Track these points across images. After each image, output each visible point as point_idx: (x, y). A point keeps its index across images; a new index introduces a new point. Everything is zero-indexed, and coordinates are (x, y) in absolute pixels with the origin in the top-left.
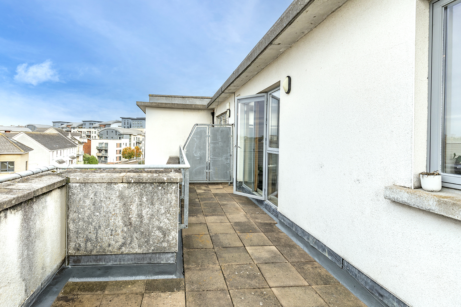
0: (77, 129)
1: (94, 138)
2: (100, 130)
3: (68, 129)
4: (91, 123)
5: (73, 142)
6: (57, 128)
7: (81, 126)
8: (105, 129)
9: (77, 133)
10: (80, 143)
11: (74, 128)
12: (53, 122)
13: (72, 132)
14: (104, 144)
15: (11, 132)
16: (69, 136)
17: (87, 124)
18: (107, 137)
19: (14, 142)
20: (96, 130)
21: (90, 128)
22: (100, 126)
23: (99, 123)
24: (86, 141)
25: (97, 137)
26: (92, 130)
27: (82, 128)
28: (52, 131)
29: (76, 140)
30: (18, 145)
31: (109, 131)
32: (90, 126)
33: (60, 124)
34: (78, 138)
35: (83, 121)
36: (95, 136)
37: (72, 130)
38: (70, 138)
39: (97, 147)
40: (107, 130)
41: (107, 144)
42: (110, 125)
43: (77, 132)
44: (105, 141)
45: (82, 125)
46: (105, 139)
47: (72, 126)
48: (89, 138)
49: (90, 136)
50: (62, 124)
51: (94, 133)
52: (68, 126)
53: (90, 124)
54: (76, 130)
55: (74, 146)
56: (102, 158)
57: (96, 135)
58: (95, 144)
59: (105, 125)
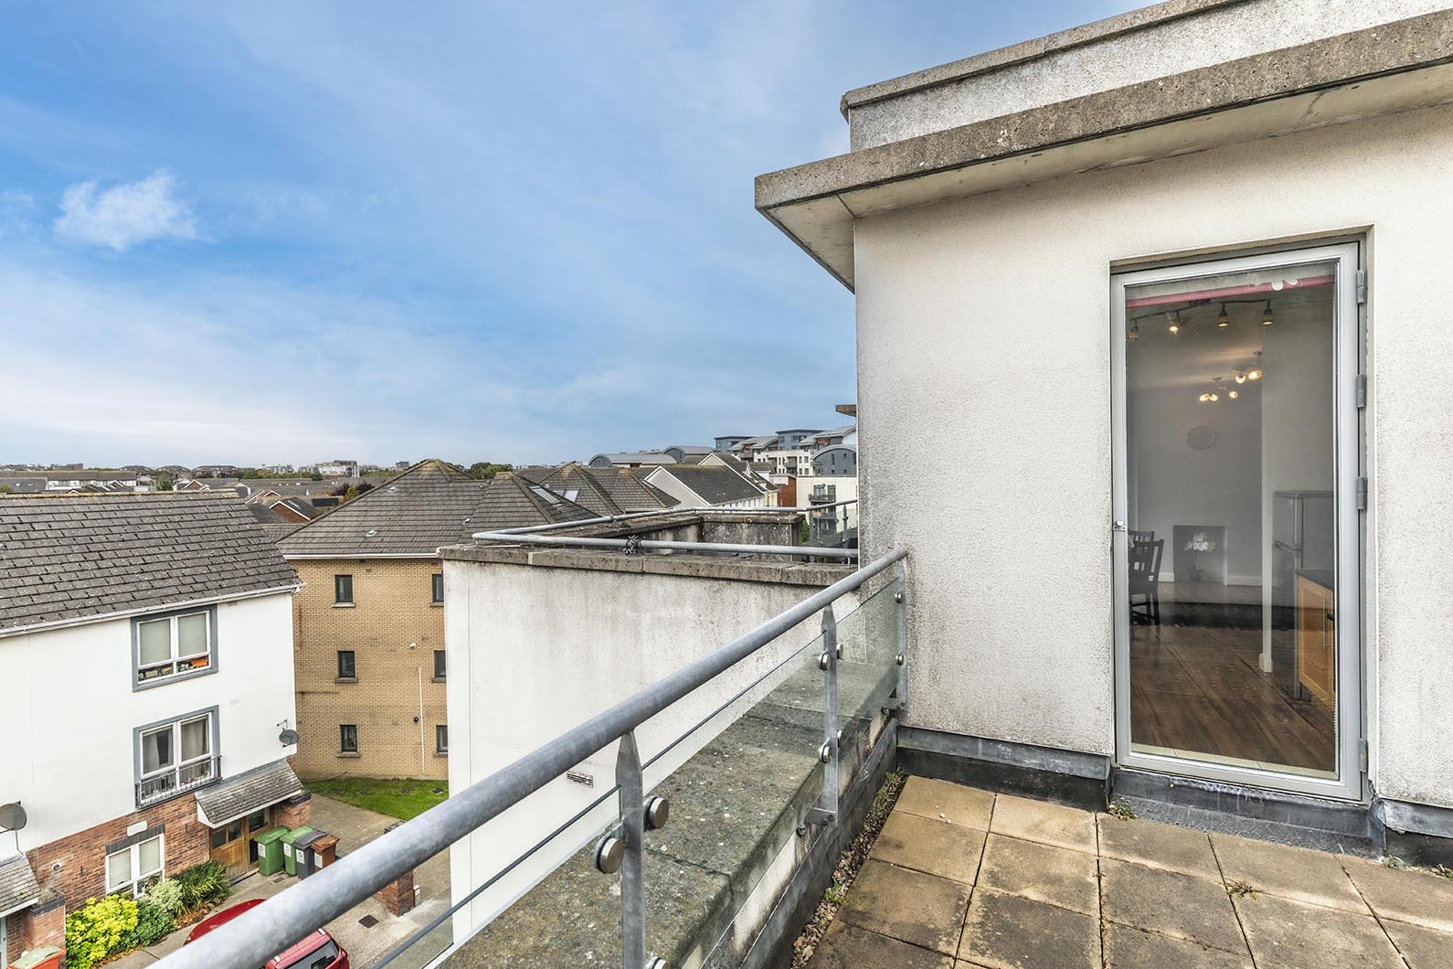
0: (767, 454)
1: (803, 474)
2: (817, 453)
3: (747, 454)
4: (798, 435)
5: (757, 485)
6: (724, 453)
7: (773, 446)
8: (828, 448)
9: (767, 464)
10: (770, 486)
11: (759, 451)
12: (717, 439)
13: (756, 460)
14: (826, 488)
15: (641, 466)
16: (748, 472)
17: (788, 438)
18: (833, 471)
19: (649, 488)
20: (808, 454)
21: (794, 448)
22: (817, 445)
23: (815, 436)
24: (785, 481)
25: (811, 472)
26: (800, 453)
27: (776, 449)
28: (713, 462)
29: (763, 479)
30: (655, 494)
31: (838, 455)
32: (795, 444)
33: (729, 443)
34: (766, 475)
35: (779, 433)
36: (807, 470)
37: (757, 457)
38: (748, 475)
39: (810, 496)
40: (832, 452)
41: (832, 488)
42: (842, 437)
43: (767, 461)
44: (828, 481)
45: (777, 442)
46: (828, 475)
47: (755, 446)
48: (792, 473)
49: (796, 468)
50: (734, 443)
51: (805, 460)
52: (746, 447)
53: (795, 438)
54: (763, 455)
55: (756, 494)
56: (822, 525)
57: (808, 465)
58: (805, 488)
59: (829, 440)
